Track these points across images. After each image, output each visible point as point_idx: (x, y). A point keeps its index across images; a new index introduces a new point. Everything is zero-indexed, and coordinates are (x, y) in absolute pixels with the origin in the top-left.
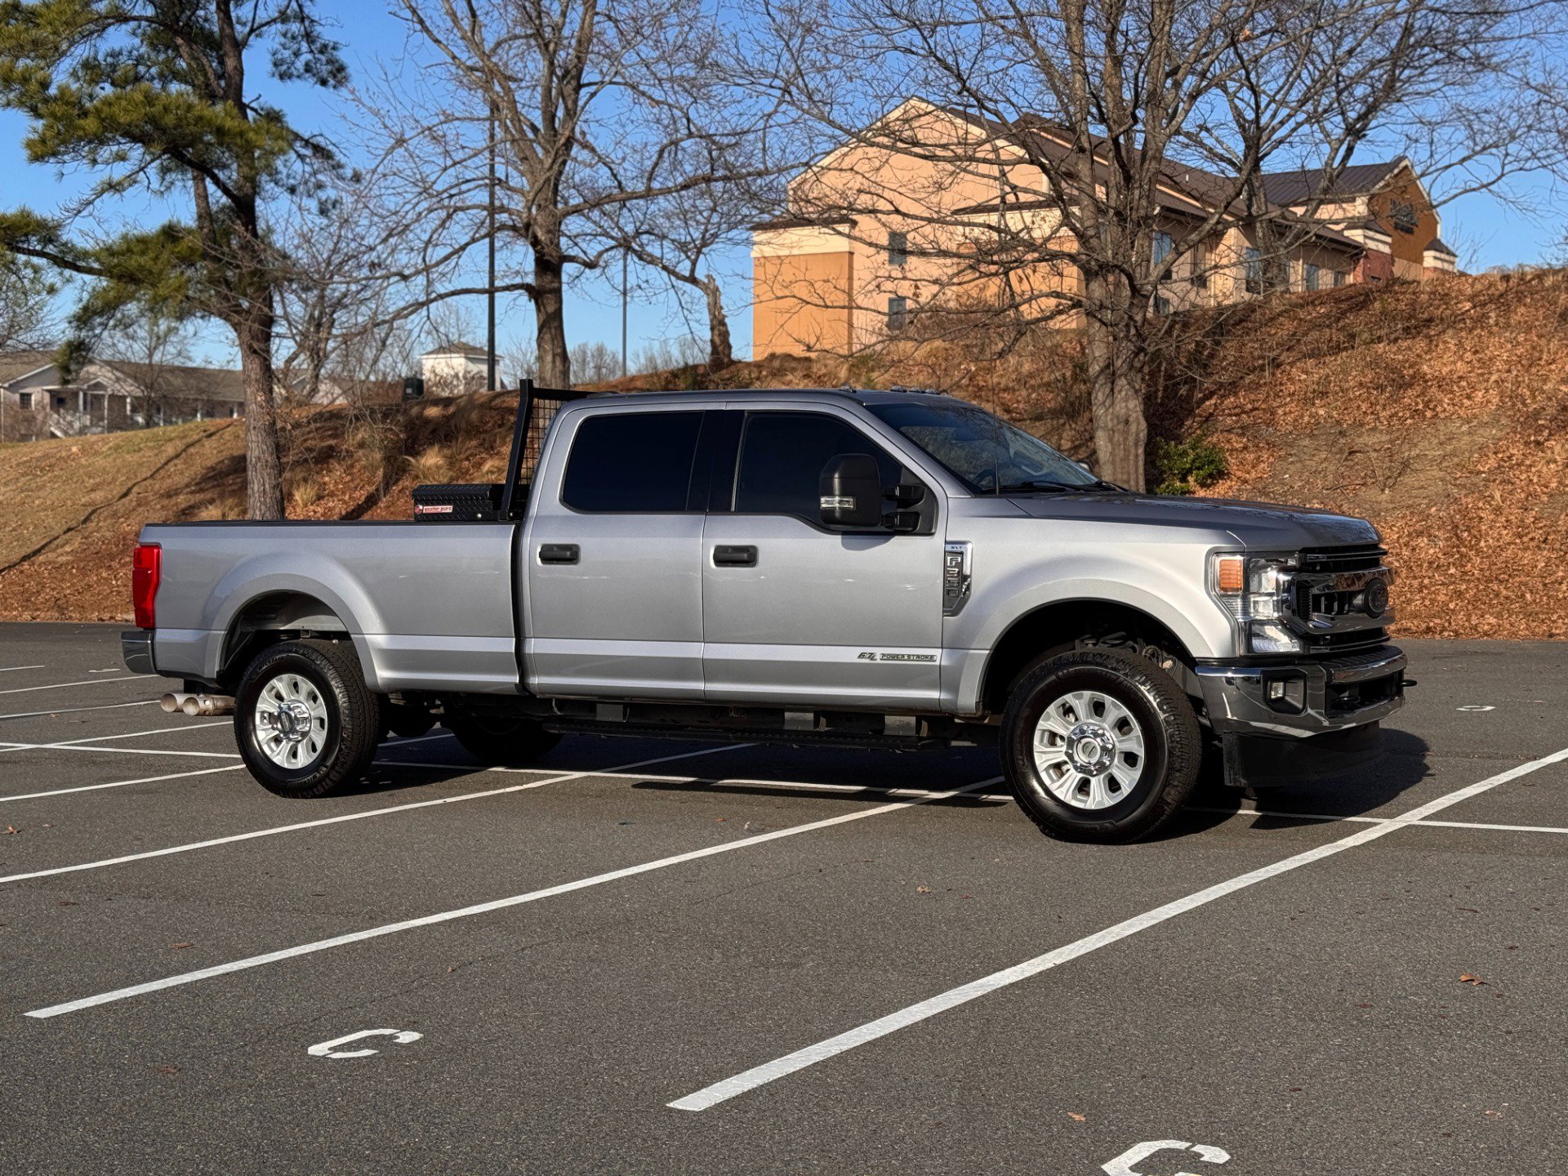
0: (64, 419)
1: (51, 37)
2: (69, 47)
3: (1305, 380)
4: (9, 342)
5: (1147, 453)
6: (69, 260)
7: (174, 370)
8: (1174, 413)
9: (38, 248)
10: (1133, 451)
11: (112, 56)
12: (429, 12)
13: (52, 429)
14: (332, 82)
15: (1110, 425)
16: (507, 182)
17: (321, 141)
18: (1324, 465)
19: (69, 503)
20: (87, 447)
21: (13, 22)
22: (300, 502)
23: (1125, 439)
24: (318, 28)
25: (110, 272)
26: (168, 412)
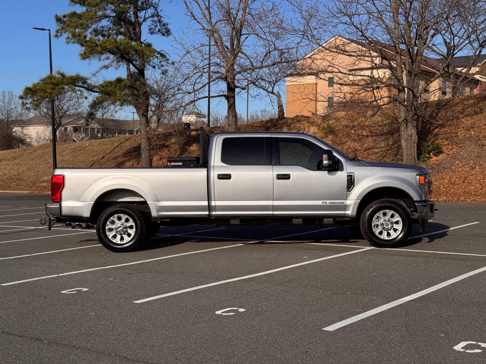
0: (77, 135)
1: (86, 23)
2: (91, 26)
3: (467, 123)
4: (67, 113)
5: (418, 146)
6: (90, 89)
7: (110, 120)
8: (425, 133)
9: (81, 85)
10: (413, 145)
11: (102, 28)
12: (196, 13)
13: (74, 138)
14: (166, 35)
15: (406, 137)
16: (220, 64)
17: (163, 53)
18: (474, 150)
19: (87, 160)
20: (91, 144)
21: (74, 18)
22: (155, 160)
23: (411, 141)
24: (162, 19)
25: (102, 92)
26: (108, 133)
